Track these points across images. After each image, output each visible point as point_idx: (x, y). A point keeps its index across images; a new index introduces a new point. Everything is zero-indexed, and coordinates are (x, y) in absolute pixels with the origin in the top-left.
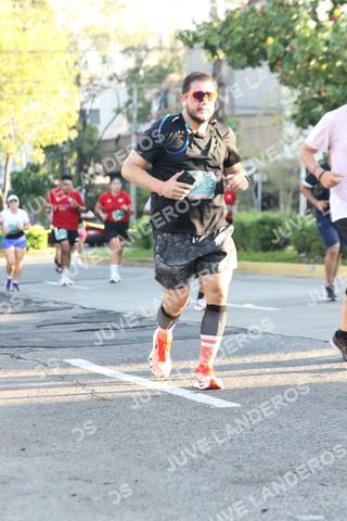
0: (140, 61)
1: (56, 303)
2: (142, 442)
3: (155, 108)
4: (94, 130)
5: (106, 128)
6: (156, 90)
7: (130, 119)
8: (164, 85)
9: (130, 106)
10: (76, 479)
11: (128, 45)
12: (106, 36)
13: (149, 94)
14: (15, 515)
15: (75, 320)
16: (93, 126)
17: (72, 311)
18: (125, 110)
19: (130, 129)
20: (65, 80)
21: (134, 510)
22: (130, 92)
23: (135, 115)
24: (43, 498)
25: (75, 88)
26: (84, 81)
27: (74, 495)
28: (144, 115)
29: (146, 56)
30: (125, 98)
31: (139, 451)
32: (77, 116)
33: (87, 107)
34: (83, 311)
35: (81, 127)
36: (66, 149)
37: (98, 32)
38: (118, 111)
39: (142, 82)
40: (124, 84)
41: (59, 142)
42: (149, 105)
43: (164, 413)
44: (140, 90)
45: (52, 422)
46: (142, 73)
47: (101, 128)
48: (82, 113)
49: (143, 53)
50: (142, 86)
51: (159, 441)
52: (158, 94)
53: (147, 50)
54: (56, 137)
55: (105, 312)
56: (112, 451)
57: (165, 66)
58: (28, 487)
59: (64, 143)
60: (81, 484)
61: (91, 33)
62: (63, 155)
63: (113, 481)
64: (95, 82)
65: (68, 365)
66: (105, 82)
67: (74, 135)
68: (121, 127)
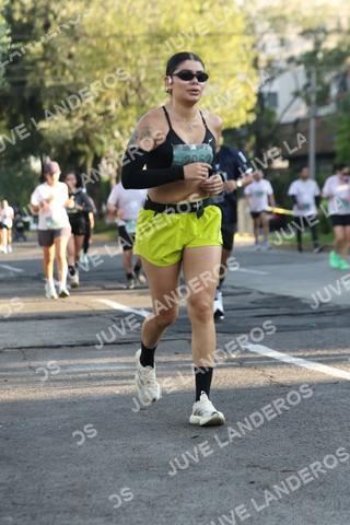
0: (318, 44)
1: (233, 287)
2: (321, 430)
3: (334, 91)
4: (272, 114)
5: (285, 111)
6: (334, 74)
7: (308, 103)
8: (343, 68)
9: (309, 89)
10: (254, 466)
11: (307, 27)
12: (283, 18)
13: (328, 78)
14: (193, 502)
15: (253, 305)
16: (272, 109)
17: (250, 296)
18: (303, 94)
19: (309, 113)
20: (243, 63)
21: (313, 499)
22: (309, 75)
23: (313, 98)
24: (221, 485)
25: (253, 71)
26: (262, 64)
27: (252, 483)
28: (323, 98)
29: (325, 39)
30: (303, 81)
31: (318, 439)
32: (254, 100)
33: (266, 90)
34: (262, 297)
35: (258, 110)
36: (244, 133)
37: (276, 14)
38: (297, 94)
39: (321, 65)
40: (302, 67)
41: (237, 125)
42: (327, 89)
43: (343, 400)
44: (318, 73)
45: (230, 408)
46: (320, 56)
47: (279, 111)
48: (260, 96)
49: (321, 36)
50: (321, 68)
51: (338, 428)
52: (337, 77)
53: (326, 33)
54: (234, 121)
55: (284, 298)
56: (291, 437)
57: (344, 49)
58: (206, 473)
59: (242, 126)
60: (260, 471)
61: (270, 15)
62: (240, 138)
63: (292, 468)
64: (274, 65)
65: (247, 351)
66: (283, 65)
67: (252, 118)
68: (300, 110)
